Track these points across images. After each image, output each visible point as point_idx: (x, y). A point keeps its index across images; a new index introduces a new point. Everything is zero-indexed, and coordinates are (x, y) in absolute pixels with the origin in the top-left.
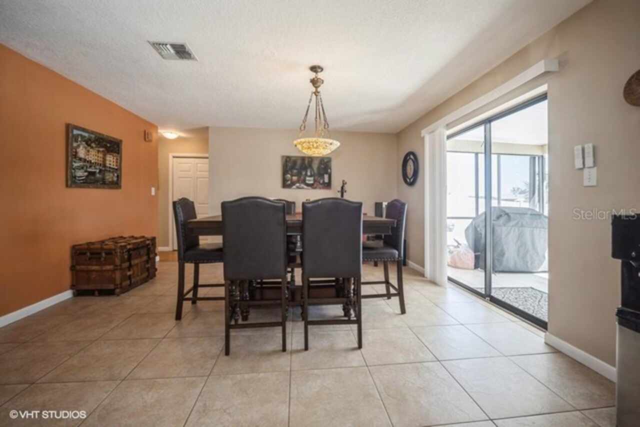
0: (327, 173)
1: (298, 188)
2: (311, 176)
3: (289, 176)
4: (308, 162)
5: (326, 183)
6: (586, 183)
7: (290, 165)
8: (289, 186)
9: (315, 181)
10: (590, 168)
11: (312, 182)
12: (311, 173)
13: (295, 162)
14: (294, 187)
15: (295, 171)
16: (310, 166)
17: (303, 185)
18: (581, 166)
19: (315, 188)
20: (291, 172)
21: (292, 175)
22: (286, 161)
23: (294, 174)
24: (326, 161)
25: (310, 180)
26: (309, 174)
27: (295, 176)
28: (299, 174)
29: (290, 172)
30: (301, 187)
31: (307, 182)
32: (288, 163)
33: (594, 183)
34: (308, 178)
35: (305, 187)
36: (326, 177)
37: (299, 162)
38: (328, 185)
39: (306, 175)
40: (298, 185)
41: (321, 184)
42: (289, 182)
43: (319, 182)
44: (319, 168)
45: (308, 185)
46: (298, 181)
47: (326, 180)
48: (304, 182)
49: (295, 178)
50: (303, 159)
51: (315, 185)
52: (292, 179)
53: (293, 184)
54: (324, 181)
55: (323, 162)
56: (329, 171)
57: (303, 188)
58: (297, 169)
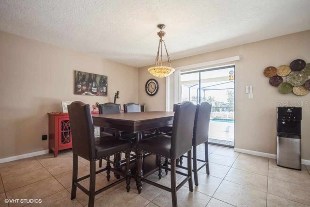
0: (105, 86)
1: (87, 94)
2: (95, 87)
3: (80, 86)
4: (94, 77)
5: (104, 92)
6: (249, 98)
7: (81, 78)
8: (80, 93)
9: (98, 90)
10: (251, 93)
11: (96, 91)
12: (95, 85)
13: (84, 77)
14: (84, 94)
15: (84, 83)
16: (95, 80)
17: (90, 93)
18: (248, 92)
19: (98, 95)
20: (82, 83)
21: (82, 86)
22: (78, 75)
23: (83, 85)
24: (104, 78)
25: (94, 90)
26: (94, 85)
27: (84, 86)
28: (87, 85)
29: (80, 83)
30: (88, 94)
31: (93, 91)
32: (79, 77)
33: (252, 98)
34: (93, 88)
35: (91, 94)
36: (104, 88)
37: (87, 77)
38: (105, 94)
39: (92, 85)
40: (86, 92)
41: (101, 93)
42: (80, 90)
43: (100, 91)
44: (100, 82)
45: (93, 93)
46: (87, 90)
47: (105, 91)
48: (90, 90)
49: (84, 88)
50: (90, 75)
51: (98, 93)
52: (82, 88)
53: (83, 92)
54: (103, 91)
55: (102, 79)
56: (106, 84)
57: (90, 95)
58: (86, 81)
